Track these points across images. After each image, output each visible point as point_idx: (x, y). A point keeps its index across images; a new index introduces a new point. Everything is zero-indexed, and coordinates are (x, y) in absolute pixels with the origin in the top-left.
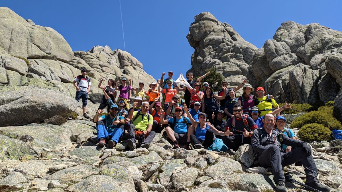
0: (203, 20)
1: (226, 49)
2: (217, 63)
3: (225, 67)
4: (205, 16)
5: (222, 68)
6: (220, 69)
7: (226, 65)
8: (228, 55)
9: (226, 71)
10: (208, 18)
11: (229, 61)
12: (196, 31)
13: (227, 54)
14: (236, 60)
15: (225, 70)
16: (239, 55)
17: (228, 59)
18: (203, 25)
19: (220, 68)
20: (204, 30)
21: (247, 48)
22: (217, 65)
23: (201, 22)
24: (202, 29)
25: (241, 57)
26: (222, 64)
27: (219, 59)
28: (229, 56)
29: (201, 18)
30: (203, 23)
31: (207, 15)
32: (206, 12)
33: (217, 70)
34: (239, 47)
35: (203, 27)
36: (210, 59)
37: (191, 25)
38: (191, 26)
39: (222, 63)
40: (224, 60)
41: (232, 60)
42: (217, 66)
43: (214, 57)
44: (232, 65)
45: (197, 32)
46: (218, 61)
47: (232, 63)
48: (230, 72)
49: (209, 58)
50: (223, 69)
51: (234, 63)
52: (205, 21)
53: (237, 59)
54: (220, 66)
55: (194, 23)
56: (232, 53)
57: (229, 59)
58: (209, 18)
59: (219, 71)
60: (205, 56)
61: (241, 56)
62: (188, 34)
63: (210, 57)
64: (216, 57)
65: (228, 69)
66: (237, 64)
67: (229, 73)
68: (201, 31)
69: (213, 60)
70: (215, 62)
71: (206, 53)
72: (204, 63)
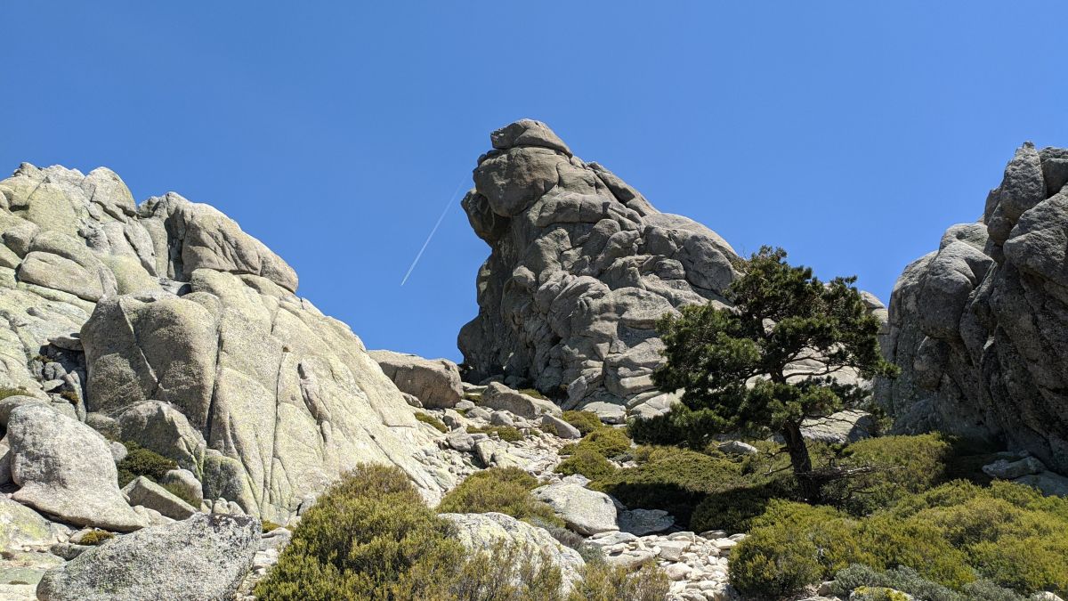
0: (523, 145)
1: (619, 241)
2: (591, 292)
3: (625, 304)
4: (528, 133)
5: (613, 309)
6: (607, 315)
7: (628, 300)
8: (630, 261)
9: (632, 320)
10: (541, 140)
11: (635, 284)
12: (500, 183)
13: (624, 259)
14: (660, 282)
15: (626, 316)
16: (667, 261)
17: (630, 277)
18: (524, 163)
19: (605, 308)
20: (529, 179)
21: (695, 238)
22: (594, 297)
23: (515, 151)
24: (521, 176)
25: (675, 271)
26: (611, 297)
27: (597, 277)
28: (633, 265)
29: (513, 138)
30: (524, 156)
31: (535, 129)
32: (530, 122)
33: (597, 317)
34: (667, 236)
35: (524, 169)
36: (564, 277)
37: (480, 162)
38: (479, 164)
39: (612, 289)
40: (619, 279)
41: (645, 281)
42: (595, 303)
43: (577, 270)
44: (650, 299)
45: (503, 185)
46: (596, 284)
47: (648, 289)
48: (648, 326)
49: (561, 273)
50: (616, 312)
51: (657, 293)
52: (529, 150)
53: (661, 279)
54: (605, 300)
55: (491, 155)
56: (643, 257)
57: (634, 275)
58: (544, 138)
59: (603, 319)
60: (545, 266)
61: (677, 268)
62: (469, 194)
63: (563, 268)
64: (586, 270)
65: (636, 313)
66: (666, 295)
67: (643, 326)
68: (517, 181)
69: (574, 281)
70: (585, 288)
71: (545, 252)
72: (542, 292)
